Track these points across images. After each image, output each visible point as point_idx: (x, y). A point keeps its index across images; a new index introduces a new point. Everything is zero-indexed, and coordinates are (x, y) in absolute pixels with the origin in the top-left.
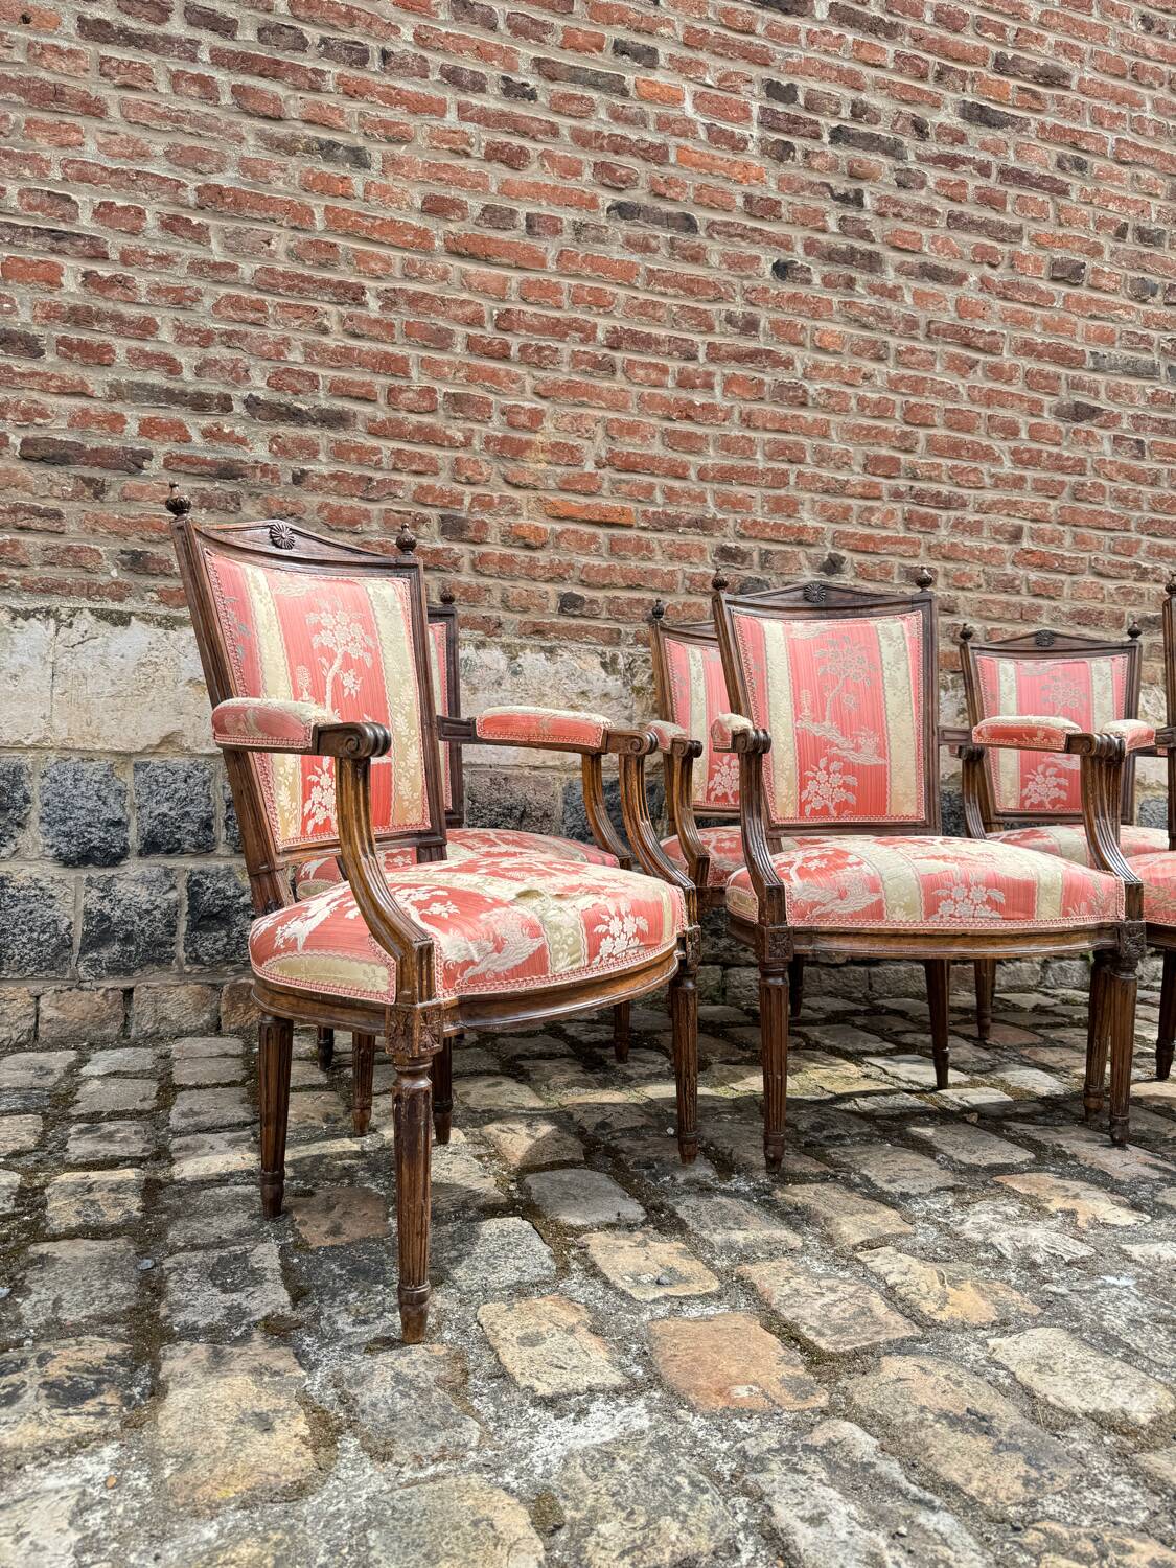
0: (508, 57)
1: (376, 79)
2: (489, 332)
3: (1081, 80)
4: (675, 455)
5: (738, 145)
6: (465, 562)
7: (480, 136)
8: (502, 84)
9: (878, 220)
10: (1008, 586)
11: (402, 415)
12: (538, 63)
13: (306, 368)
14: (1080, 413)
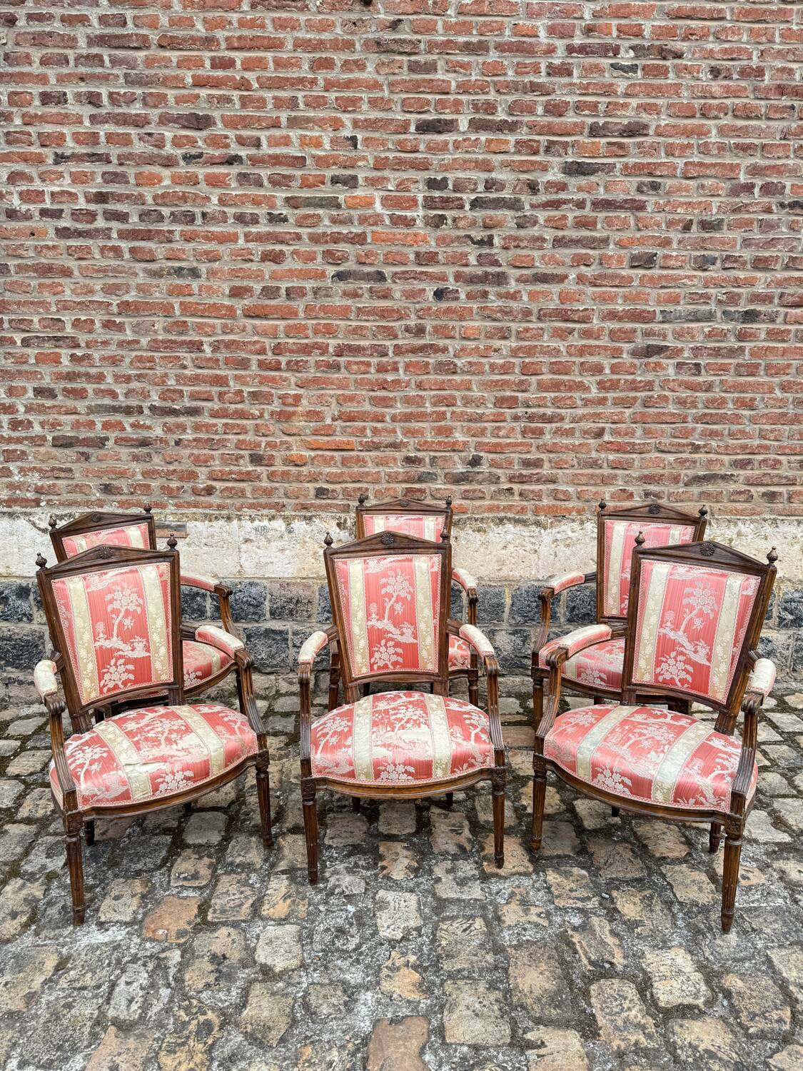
0: (270, 201)
1: (200, 229)
2: (270, 356)
3: (658, 127)
4: (377, 409)
5: (409, 223)
6: (264, 476)
7: (258, 248)
8: (268, 217)
9: (504, 251)
10: (594, 464)
11: (228, 405)
12: (287, 200)
13: (177, 387)
14: (650, 351)
